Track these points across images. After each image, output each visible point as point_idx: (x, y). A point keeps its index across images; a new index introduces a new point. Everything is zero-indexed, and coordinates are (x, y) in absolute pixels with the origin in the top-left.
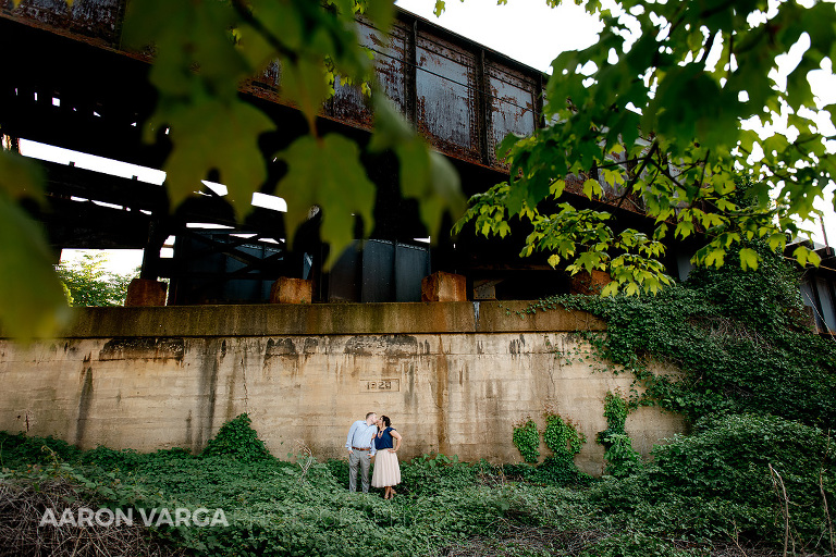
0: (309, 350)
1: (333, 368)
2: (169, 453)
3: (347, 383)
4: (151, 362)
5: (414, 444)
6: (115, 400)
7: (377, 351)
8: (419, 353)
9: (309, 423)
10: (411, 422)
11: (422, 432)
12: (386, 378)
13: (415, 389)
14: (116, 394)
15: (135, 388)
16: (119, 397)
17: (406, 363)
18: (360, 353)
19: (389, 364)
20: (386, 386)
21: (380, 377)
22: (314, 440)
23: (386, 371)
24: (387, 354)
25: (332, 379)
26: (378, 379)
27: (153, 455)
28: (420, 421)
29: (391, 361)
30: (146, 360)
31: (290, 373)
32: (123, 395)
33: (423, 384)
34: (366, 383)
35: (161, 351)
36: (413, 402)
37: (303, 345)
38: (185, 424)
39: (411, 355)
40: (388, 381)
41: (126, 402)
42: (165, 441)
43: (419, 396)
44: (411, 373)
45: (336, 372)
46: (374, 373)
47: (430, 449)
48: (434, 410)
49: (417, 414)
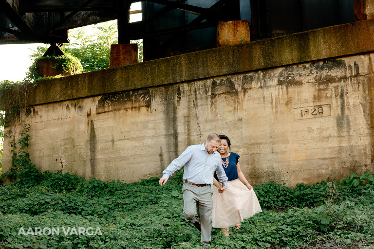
0: (246, 86)
1: (268, 99)
2: (148, 182)
3: (282, 113)
4: (129, 111)
5: (348, 165)
6: (110, 143)
7: (307, 79)
8: (348, 75)
9: (252, 151)
10: (344, 144)
11: (356, 153)
12: (318, 104)
13: (347, 112)
14: (111, 138)
15: (122, 133)
16: (113, 141)
17: (336, 88)
18: (292, 83)
19: (320, 90)
20: (318, 112)
21: (312, 104)
22: (258, 166)
23: (317, 98)
24: (317, 81)
25: (268, 110)
26: (310, 106)
28: (353, 143)
29: (322, 87)
30: (126, 110)
31: (232, 109)
32: (115, 139)
33: (355, 106)
34: (299, 111)
35: (135, 101)
36: (345, 124)
37: (240, 82)
38: (158, 158)
39: (340, 79)
40: (320, 107)
41: (117, 143)
42: (147, 172)
43: (351, 118)
44: (342, 97)
45: (272, 102)
46: (306, 101)
47: (364, 169)
48: (366, 131)
49: (350, 136)
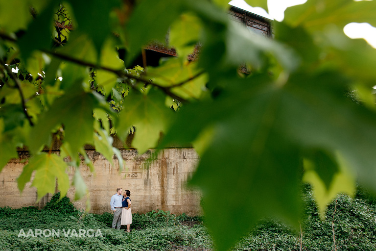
0: (95, 157)
1: (107, 166)
2: (28, 209)
3: (115, 174)
4: (18, 164)
5: (149, 205)
6: (2, 183)
7: (130, 157)
8: (152, 158)
9: (96, 194)
10: (147, 194)
11: (153, 199)
12: (135, 171)
13: (150, 177)
14: (2, 180)
15: (11, 177)
16: (3, 181)
17: (145, 164)
19: (136, 164)
20: (135, 176)
21: (132, 171)
22: (98, 203)
23: (135, 168)
24: (135, 159)
25: (107, 172)
26: (131, 172)
27: (19, 210)
28: (152, 194)
29: (137, 163)
30: (16, 163)
31: (86, 169)
32: (5, 180)
33: (154, 174)
34: (124, 174)
35: (22, 158)
36: (148, 183)
37: (92, 155)
38: (35, 194)
39: (148, 160)
40: (136, 173)
41: (7, 184)
42: (26, 203)
43: (152, 181)
44: (148, 169)
45: (109, 168)
46: (129, 169)
47: (157, 208)
48: (159, 188)
49: (150, 190)
